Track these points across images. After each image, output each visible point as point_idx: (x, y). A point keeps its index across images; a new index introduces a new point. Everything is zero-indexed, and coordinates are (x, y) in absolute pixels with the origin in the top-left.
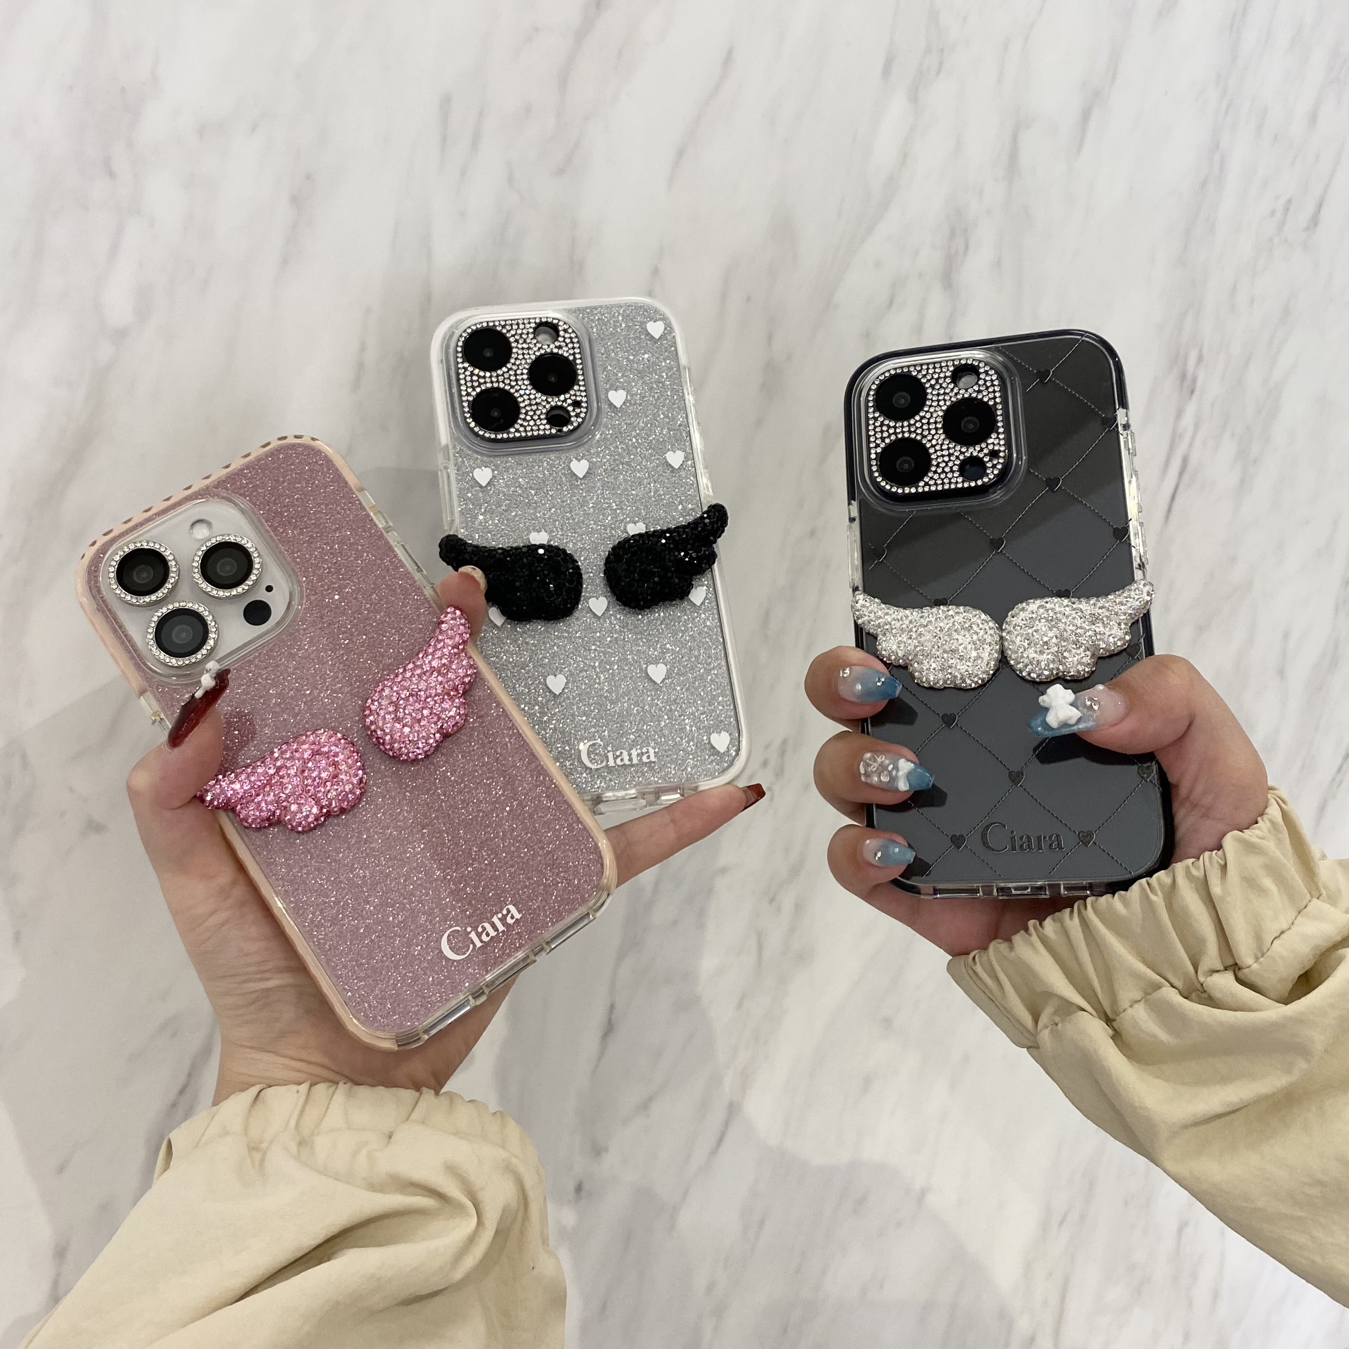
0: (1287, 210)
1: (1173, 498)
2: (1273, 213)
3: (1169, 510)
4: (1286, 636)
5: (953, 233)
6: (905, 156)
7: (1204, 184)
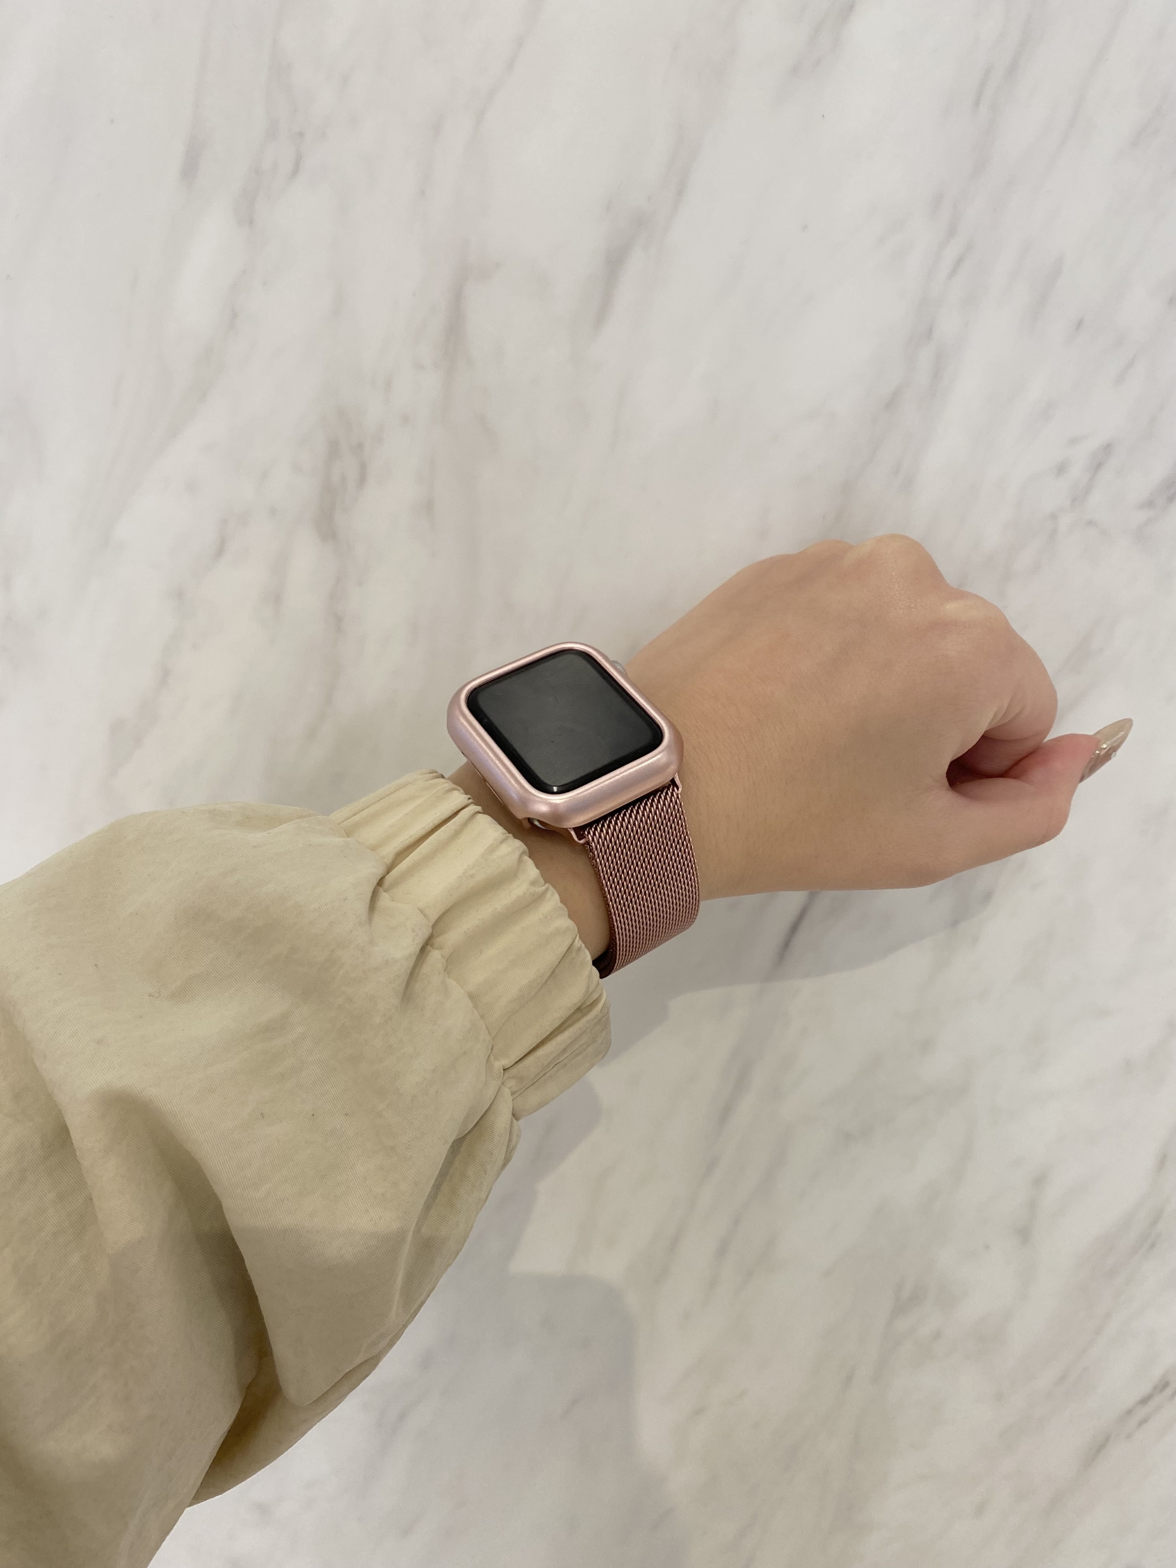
0: (1097, 466)
1: (794, 928)
2: (1061, 469)
3: (786, 944)
4: (1039, 1181)
5: (334, 450)
6: (235, 315)
7: (892, 403)
